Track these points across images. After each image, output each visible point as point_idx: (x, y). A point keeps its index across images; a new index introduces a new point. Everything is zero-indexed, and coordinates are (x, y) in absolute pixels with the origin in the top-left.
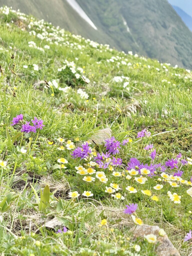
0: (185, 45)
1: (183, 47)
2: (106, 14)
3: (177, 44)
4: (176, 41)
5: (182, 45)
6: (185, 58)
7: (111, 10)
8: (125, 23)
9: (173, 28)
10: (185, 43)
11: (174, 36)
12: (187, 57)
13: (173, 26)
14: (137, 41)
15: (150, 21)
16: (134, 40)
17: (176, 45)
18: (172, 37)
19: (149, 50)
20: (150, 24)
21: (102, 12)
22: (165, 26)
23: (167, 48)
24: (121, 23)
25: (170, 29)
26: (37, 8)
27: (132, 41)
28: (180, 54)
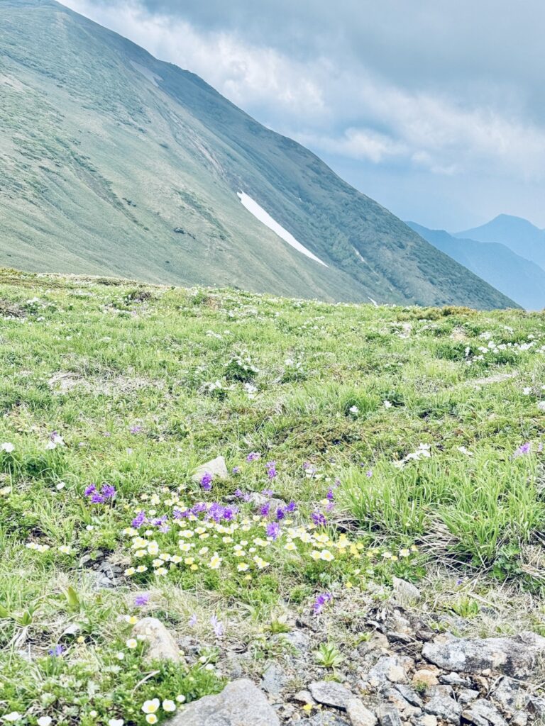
0: (429, 262)
1: (426, 265)
2: (334, 249)
3: (419, 262)
4: (418, 260)
5: (426, 262)
6: (432, 276)
7: (339, 243)
8: (358, 253)
9: (411, 246)
10: (428, 259)
11: (414, 254)
12: (433, 274)
13: (411, 244)
14: (375, 269)
15: (384, 244)
16: (372, 269)
17: (419, 264)
18: (413, 257)
19: (390, 276)
20: (384, 247)
21: (330, 247)
22: (402, 246)
23: (410, 270)
24: (353, 254)
25: (408, 248)
26: (259, 259)
27: (370, 270)
28: (425, 272)
